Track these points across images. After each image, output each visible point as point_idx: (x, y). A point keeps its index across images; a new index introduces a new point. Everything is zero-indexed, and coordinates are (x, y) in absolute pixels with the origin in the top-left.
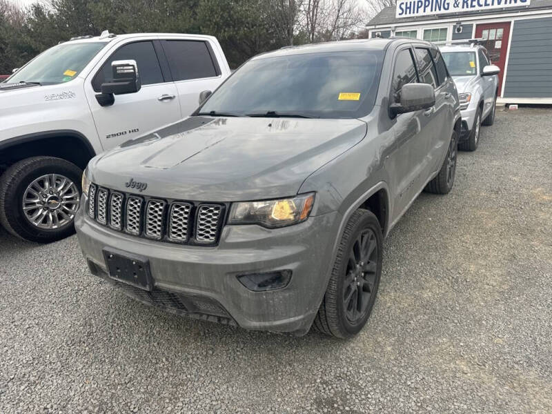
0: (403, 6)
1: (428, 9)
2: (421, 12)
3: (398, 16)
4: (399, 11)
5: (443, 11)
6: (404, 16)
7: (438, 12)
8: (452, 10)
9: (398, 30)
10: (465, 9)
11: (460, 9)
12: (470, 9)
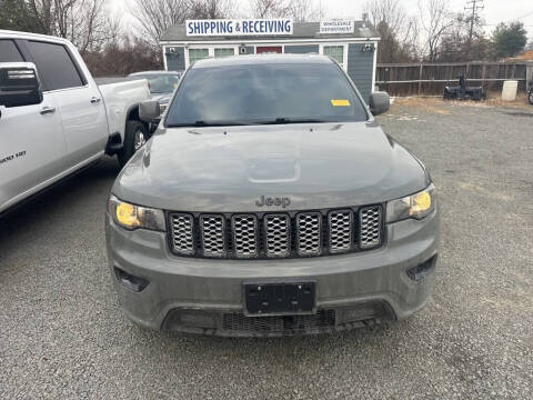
0: (192, 26)
1: (215, 30)
2: (209, 33)
3: (188, 34)
4: (188, 30)
5: (227, 34)
6: (193, 34)
7: (223, 34)
8: (235, 33)
9: (192, 47)
10: (245, 34)
11: (241, 33)
12: (249, 34)
